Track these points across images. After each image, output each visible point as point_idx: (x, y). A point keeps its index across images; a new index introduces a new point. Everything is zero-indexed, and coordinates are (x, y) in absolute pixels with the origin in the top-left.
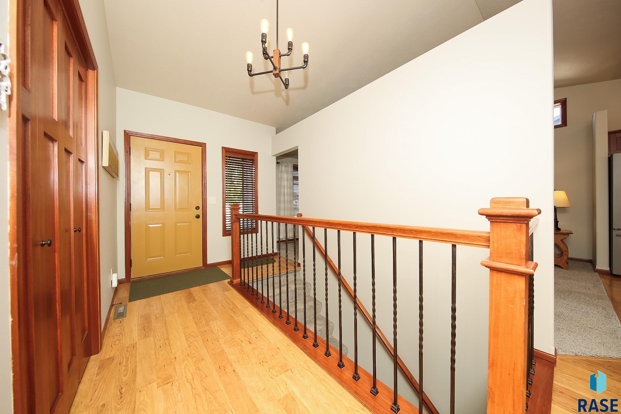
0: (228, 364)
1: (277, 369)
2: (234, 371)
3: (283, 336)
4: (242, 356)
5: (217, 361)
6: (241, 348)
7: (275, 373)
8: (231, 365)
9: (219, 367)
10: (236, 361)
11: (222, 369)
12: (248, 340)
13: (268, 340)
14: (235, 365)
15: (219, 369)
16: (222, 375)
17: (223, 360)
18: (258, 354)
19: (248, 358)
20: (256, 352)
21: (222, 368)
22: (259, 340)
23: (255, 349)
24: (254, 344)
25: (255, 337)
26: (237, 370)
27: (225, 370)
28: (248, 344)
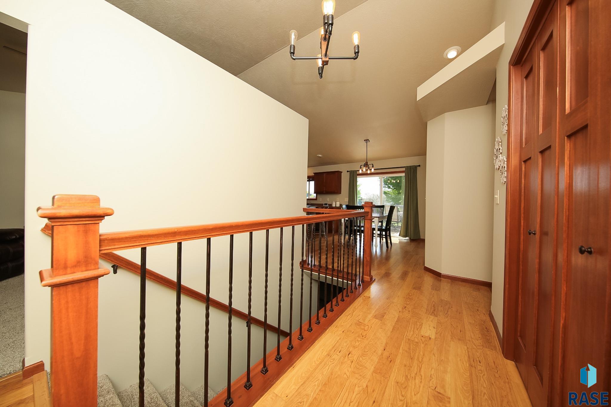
0: (383, 358)
1: (362, 327)
2: (384, 350)
3: (326, 334)
4: (367, 352)
5: (387, 368)
6: (361, 358)
7: (367, 327)
8: (382, 354)
9: (390, 362)
10: (376, 353)
11: (391, 359)
12: (347, 357)
13: (337, 342)
14: (380, 352)
15: (392, 361)
16: (394, 355)
17: (383, 364)
18: (358, 342)
19: (367, 347)
20: (357, 344)
21: (389, 360)
22: (342, 348)
23: (354, 346)
24: (349, 350)
25: (339, 354)
26: (382, 348)
27: (389, 357)
28: (352, 355)
